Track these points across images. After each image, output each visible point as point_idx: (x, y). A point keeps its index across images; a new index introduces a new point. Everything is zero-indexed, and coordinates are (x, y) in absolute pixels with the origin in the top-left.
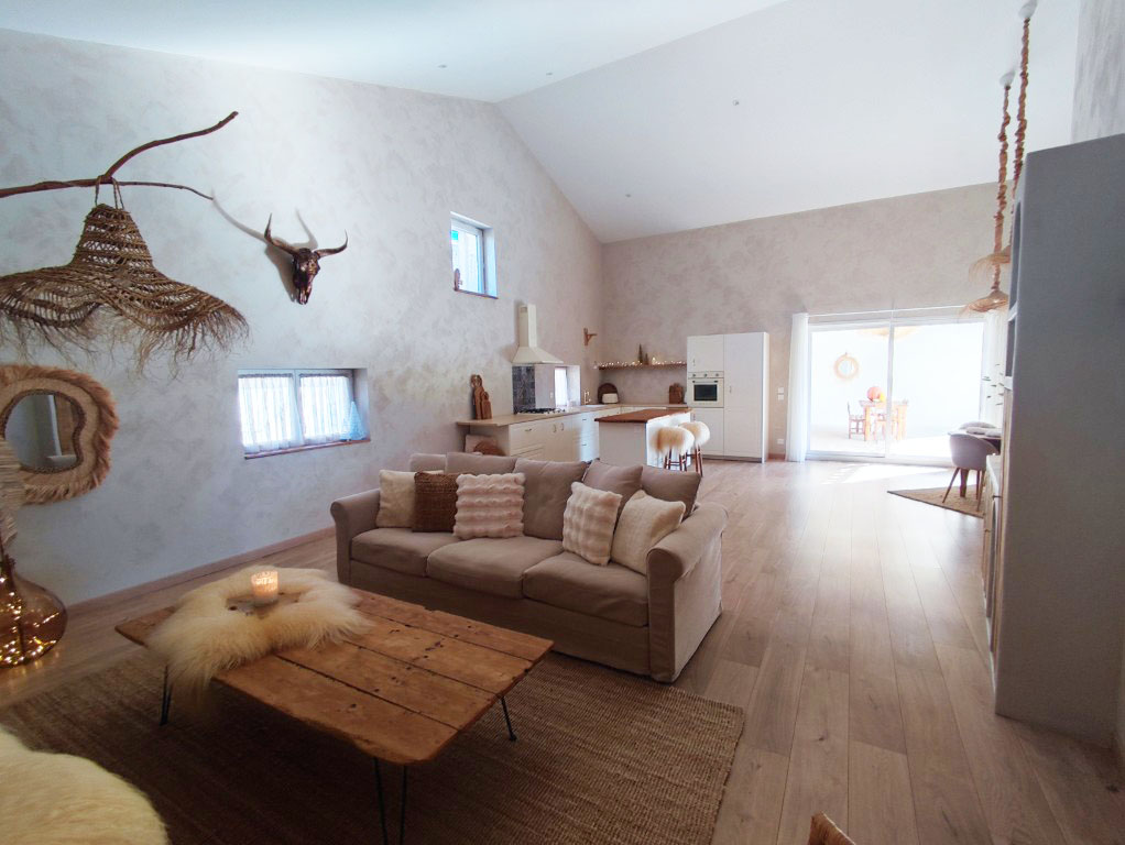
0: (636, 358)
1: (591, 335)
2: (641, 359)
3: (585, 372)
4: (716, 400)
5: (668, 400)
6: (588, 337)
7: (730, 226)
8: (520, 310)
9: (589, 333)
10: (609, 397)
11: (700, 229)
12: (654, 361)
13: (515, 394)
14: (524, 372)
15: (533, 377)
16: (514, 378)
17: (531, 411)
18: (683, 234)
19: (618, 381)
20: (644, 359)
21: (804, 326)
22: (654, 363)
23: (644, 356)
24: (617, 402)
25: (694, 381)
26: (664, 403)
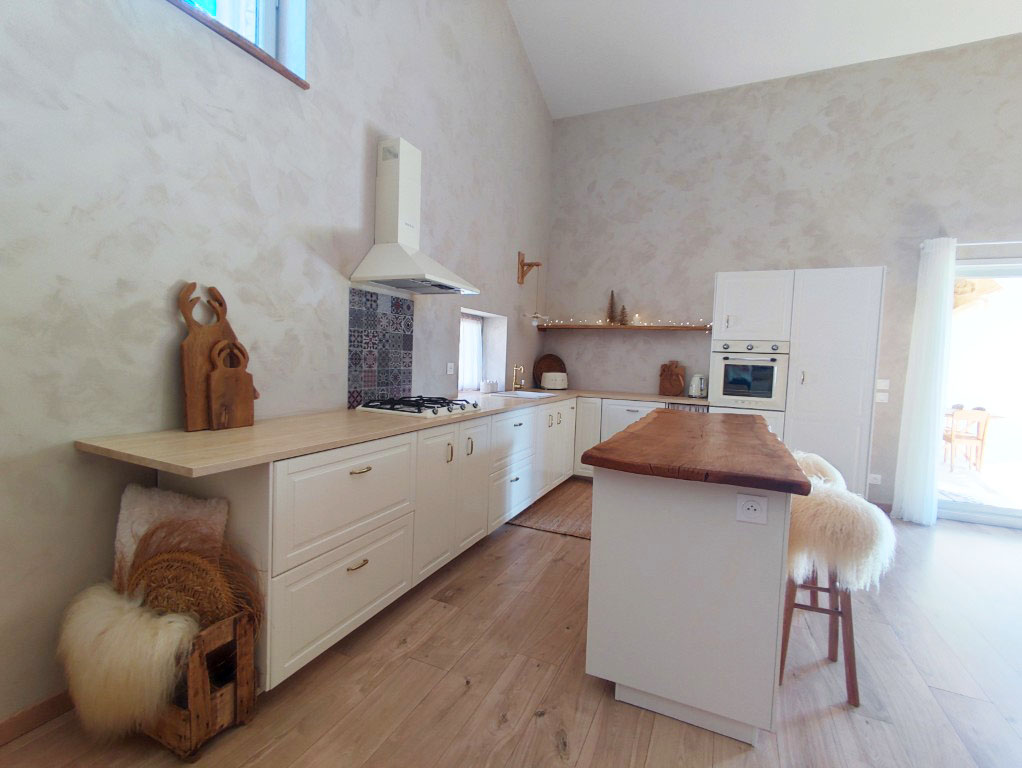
0: (604, 314)
1: (530, 265)
2: (612, 316)
3: (516, 331)
4: (770, 397)
5: (656, 389)
6: (524, 267)
7: (792, 81)
8: (379, 156)
9: (526, 261)
10: (553, 379)
11: (735, 89)
12: (637, 320)
13: (355, 359)
14: (384, 307)
15: (409, 326)
16: (355, 318)
17: (392, 403)
18: (701, 99)
19: (567, 351)
20: (617, 317)
21: (946, 262)
22: (640, 324)
23: (619, 310)
24: (566, 387)
25: (726, 358)
26: (651, 395)
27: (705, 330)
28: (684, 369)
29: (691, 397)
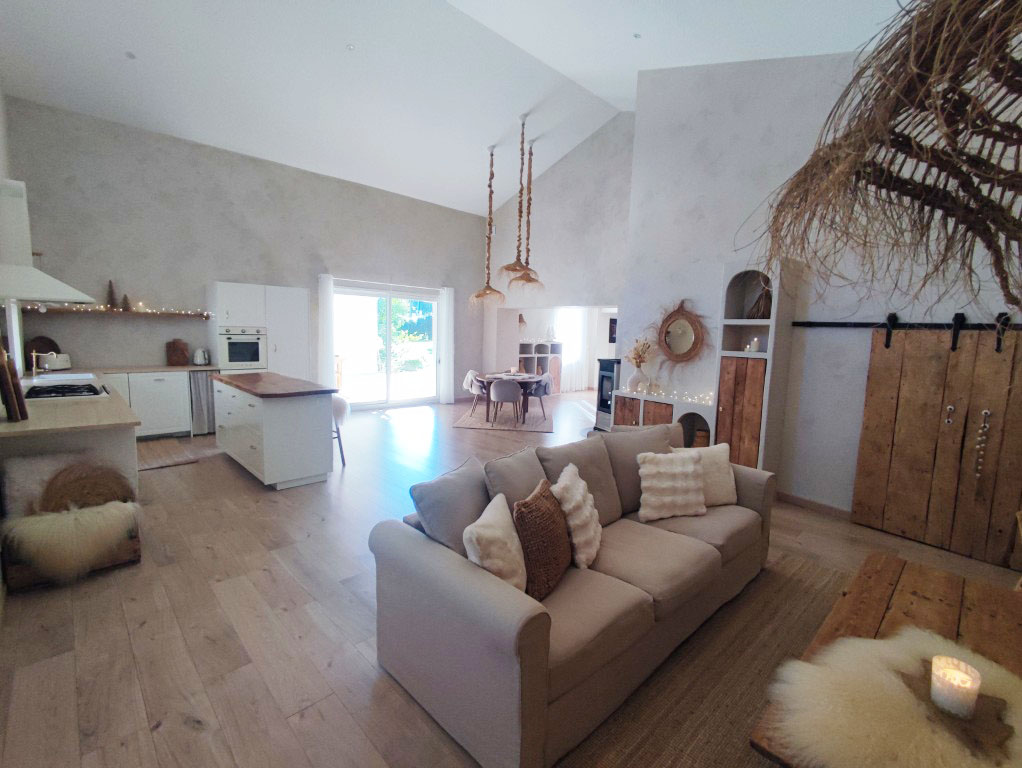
4: (258, 360)
5: (165, 363)
12: (141, 307)
19: (58, 332)
20: (117, 302)
22: (142, 310)
23: (119, 298)
24: (68, 366)
25: (229, 338)
26: (159, 366)
27: (202, 318)
28: (185, 345)
29: (197, 365)
